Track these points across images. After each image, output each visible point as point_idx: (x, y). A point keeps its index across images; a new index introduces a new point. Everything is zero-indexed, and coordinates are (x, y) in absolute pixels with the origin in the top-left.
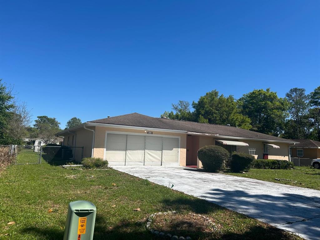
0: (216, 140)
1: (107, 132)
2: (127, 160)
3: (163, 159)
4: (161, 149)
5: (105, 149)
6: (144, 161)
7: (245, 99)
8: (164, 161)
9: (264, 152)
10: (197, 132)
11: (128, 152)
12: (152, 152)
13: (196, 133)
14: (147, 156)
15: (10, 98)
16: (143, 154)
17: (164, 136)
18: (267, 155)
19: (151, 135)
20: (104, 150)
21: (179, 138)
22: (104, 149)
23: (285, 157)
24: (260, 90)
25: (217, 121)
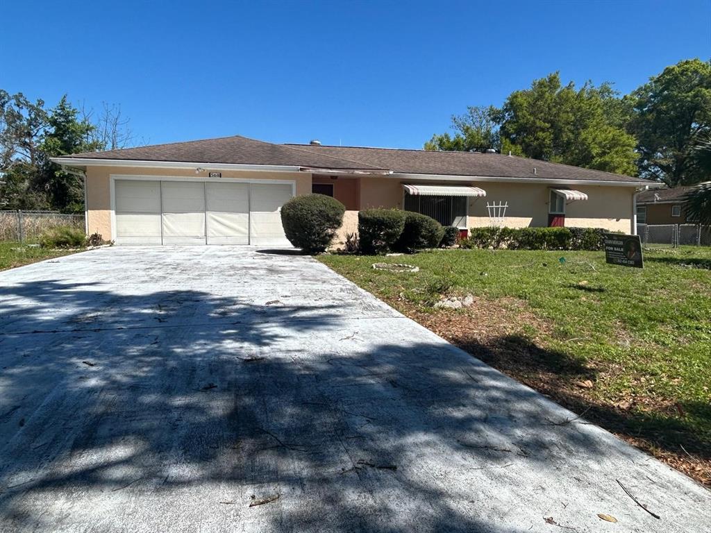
1: (113, 177)
2: (165, 234)
3: (252, 231)
4: (248, 210)
5: (113, 212)
6: (206, 236)
8: (256, 235)
10: (330, 169)
11: (167, 218)
12: (223, 217)
13: (330, 171)
14: (213, 225)
15: (89, 129)
16: (202, 222)
17: (252, 181)
19: (218, 179)
20: (110, 213)
21: (293, 183)
22: (111, 211)
23: (621, 220)
24: (687, 63)
25: (545, 147)
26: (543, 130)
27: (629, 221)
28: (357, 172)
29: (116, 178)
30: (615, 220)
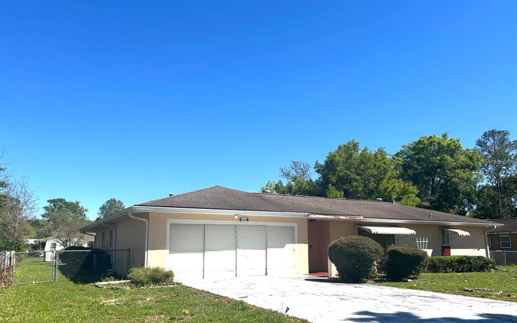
0: (360, 227)
1: (170, 221)
3: (268, 264)
5: (167, 251)
6: (236, 269)
7: (405, 154)
8: (271, 268)
9: (444, 243)
11: (208, 255)
12: (248, 253)
13: (324, 216)
14: (241, 260)
16: (233, 257)
17: (268, 224)
18: (449, 248)
19: (246, 223)
21: (295, 225)
23: (480, 250)
24: (431, 137)
25: (359, 193)
26: (356, 181)
27: (484, 250)
28: (341, 217)
29: (172, 222)
30: (477, 249)
